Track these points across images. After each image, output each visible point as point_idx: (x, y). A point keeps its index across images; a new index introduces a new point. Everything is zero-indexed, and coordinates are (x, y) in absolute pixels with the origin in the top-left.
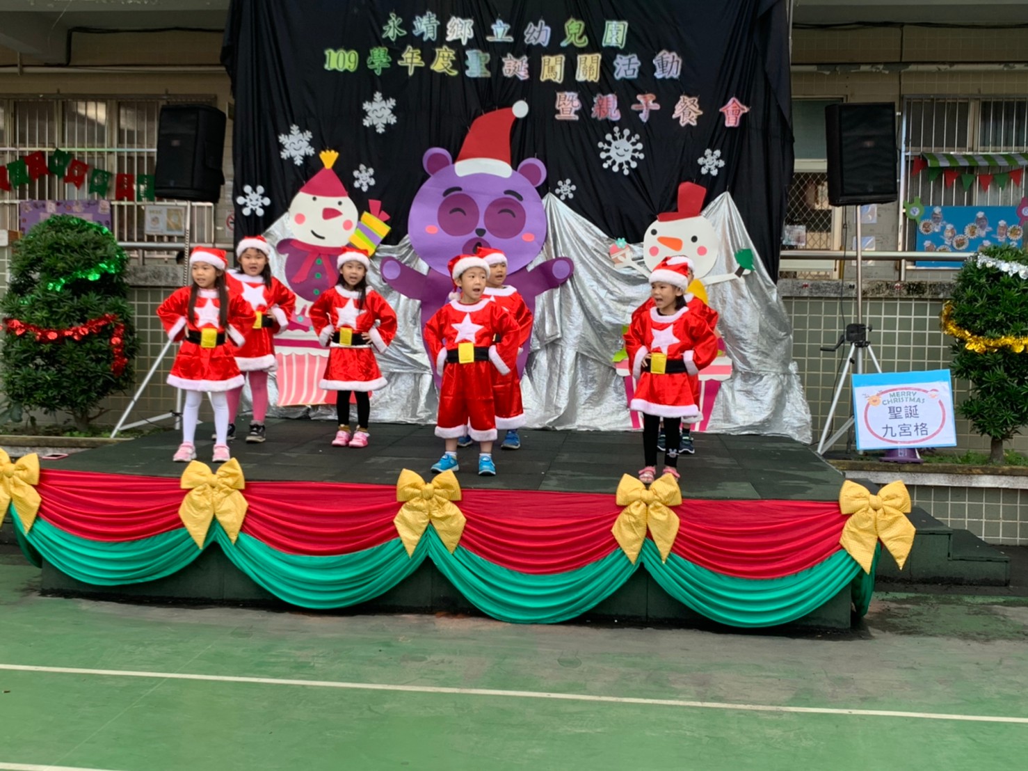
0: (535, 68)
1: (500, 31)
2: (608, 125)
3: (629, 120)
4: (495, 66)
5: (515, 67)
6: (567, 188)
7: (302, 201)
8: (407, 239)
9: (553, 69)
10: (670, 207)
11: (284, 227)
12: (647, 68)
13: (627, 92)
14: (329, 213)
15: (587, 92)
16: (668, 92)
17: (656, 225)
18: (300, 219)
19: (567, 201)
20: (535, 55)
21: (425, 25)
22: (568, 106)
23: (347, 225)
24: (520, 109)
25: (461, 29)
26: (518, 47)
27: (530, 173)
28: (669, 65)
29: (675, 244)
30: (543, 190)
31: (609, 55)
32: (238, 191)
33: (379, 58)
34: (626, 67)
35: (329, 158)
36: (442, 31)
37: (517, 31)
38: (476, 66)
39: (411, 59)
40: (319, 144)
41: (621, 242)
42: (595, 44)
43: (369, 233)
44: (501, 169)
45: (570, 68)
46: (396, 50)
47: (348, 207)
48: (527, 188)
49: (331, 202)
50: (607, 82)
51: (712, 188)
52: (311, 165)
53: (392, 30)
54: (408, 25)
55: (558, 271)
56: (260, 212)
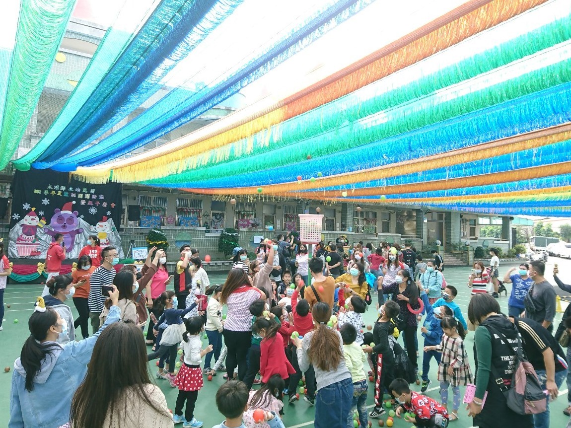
0: (77, 196)
1: (71, 189)
2: (91, 206)
3: (94, 206)
4: (70, 195)
5: (73, 195)
6: (82, 216)
7: (27, 217)
8: (50, 225)
9: (80, 196)
10: (101, 220)
11: (23, 222)
12: (98, 197)
13: (94, 201)
14: (33, 219)
15: (87, 200)
16: (102, 201)
17: (99, 223)
18: (26, 220)
19: (82, 219)
20: (77, 193)
21: (56, 187)
22: (83, 202)
23: (37, 222)
24: (74, 202)
25: (63, 188)
26: (74, 192)
27: (75, 214)
28: (102, 197)
29: (102, 226)
30: (78, 217)
31: (91, 194)
32: (12, 214)
33: (46, 192)
34: (94, 197)
35: (33, 209)
36: (60, 188)
37: (74, 189)
38: (66, 194)
39: (53, 193)
40: (32, 206)
41: (92, 226)
42: (89, 193)
43: (42, 223)
44: (70, 213)
45: (84, 196)
46: (50, 191)
47: (37, 218)
48: (75, 216)
49: (34, 217)
50: (91, 199)
51: (109, 217)
52: (30, 210)
53: (50, 187)
54: (53, 187)
55: (80, 231)
56: (17, 219)
